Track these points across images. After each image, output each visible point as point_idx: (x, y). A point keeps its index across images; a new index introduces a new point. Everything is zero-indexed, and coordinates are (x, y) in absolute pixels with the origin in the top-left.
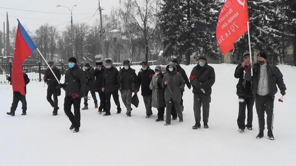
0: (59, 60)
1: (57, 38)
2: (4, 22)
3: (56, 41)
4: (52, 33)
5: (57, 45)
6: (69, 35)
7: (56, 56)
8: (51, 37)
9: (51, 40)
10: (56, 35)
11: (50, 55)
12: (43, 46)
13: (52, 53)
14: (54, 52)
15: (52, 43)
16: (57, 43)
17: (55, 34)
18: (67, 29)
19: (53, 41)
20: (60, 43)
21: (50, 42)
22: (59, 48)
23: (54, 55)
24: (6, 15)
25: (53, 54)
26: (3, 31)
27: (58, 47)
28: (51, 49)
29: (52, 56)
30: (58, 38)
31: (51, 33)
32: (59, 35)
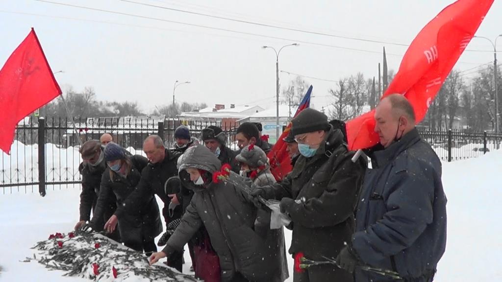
0: (462, 127)
1: (461, 89)
2: (379, 64)
3: (459, 94)
4: (453, 80)
5: (460, 101)
6: (482, 85)
7: (458, 120)
8: (450, 88)
9: (451, 93)
10: (459, 83)
11: (449, 118)
12: (438, 102)
13: (452, 114)
14: (456, 113)
15: (452, 98)
16: (461, 97)
17: (457, 82)
18: (480, 74)
19: (454, 94)
20: (466, 97)
21: (448, 96)
22: (463, 106)
23: (455, 118)
24: (383, 52)
25: (453, 117)
26: (377, 79)
27: (463, 104)
28: (450, 108)
29: (452, 120)
30: (463, 90)
31: (450, 80)
32: (464, 84)
